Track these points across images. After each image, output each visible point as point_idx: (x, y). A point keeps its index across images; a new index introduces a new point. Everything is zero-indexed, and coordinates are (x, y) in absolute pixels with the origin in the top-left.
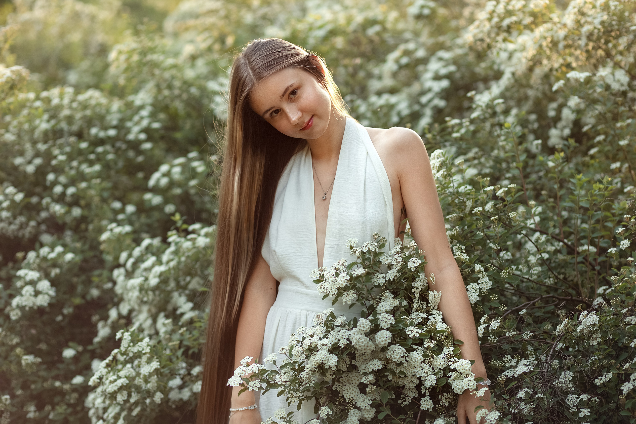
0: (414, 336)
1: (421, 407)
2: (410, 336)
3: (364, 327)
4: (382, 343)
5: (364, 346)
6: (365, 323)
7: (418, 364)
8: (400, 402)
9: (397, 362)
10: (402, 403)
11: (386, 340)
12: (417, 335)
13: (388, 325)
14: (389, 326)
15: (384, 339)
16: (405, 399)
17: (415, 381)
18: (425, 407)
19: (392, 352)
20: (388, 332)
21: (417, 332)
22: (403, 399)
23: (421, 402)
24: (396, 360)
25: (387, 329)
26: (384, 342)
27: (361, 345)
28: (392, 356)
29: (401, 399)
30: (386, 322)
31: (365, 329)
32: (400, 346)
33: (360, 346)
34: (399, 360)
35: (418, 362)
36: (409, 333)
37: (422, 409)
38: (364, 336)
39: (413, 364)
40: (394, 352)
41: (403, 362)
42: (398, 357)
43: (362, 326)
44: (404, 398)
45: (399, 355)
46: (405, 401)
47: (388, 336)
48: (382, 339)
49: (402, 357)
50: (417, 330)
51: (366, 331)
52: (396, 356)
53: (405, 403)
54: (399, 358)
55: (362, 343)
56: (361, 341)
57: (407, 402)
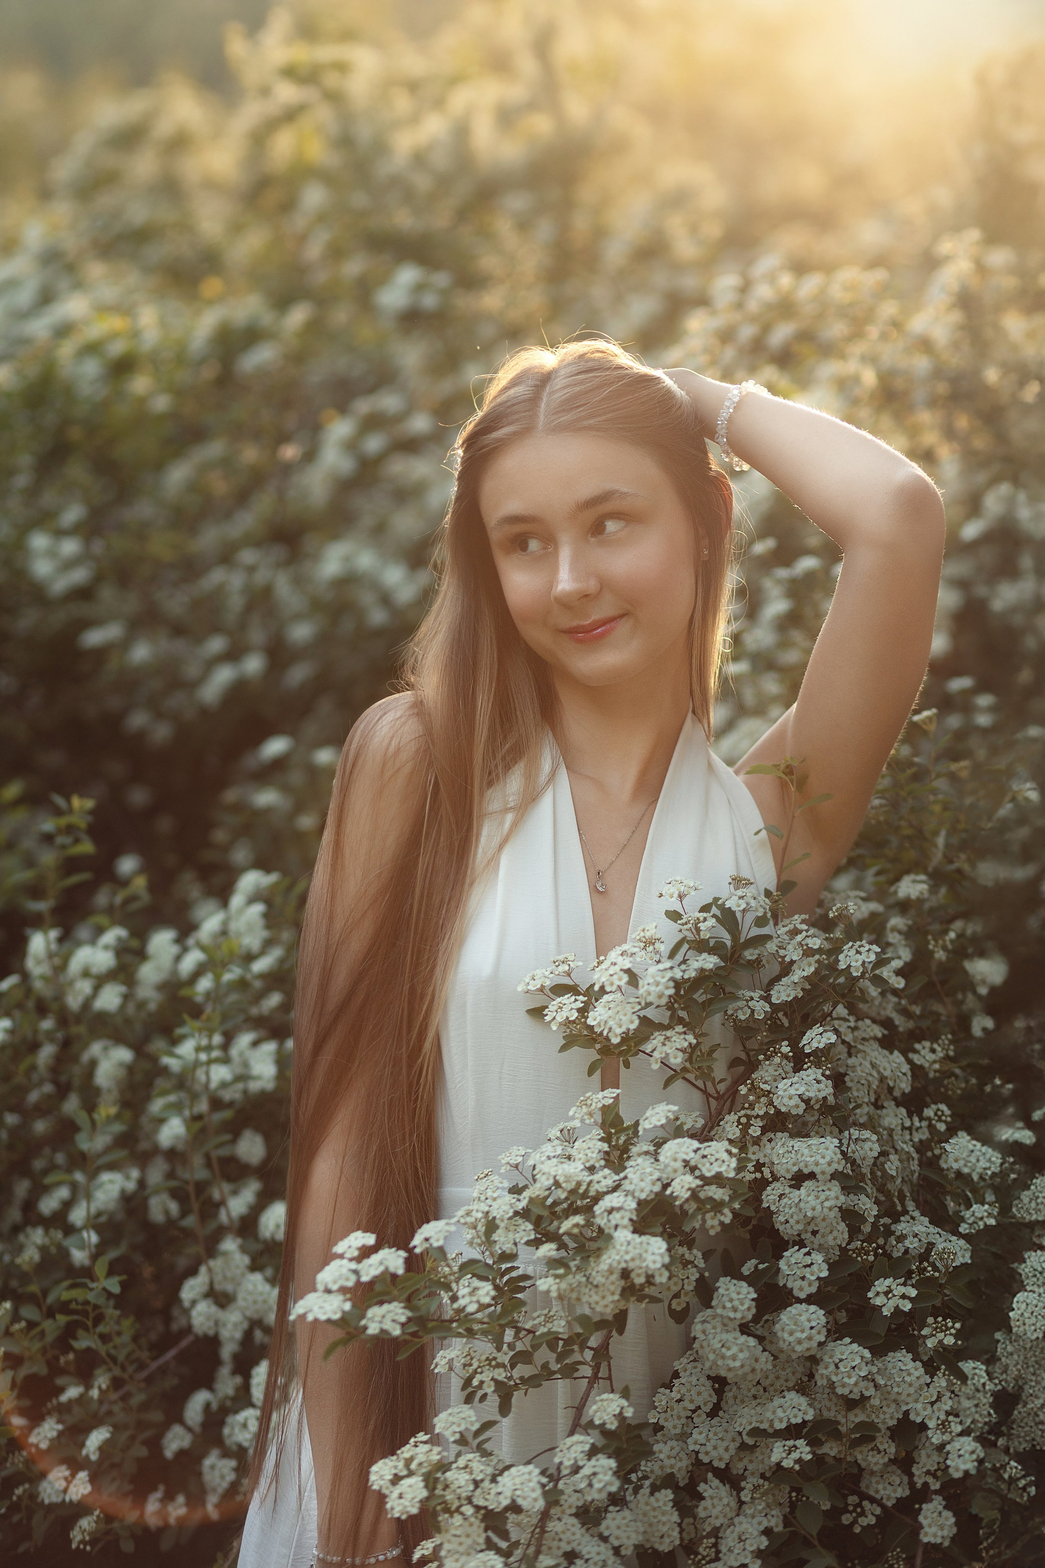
0: (897, 1308)
1: (921, 1536)
2: (886, 1312)
3: (735, 1309)
4: (799, 1348)
5: (742, 1366)
6: (734, 1296)
7: (912, 1390)
8: (846, 1519)
9: (851, 1396)
10: (855, 1521)
11: (810, 1338)
12: (907, 1306)
13: (810, 1285)
14: (814, 1289)
15: (804, 1336)
16: (862, 1508)
17: (886, 1446)
18: (935, 1536)
19: (832, 1367)
20: (813, 1308)
21: (904, 1297)
22: (854, 1511)
23: (921, 1518)
24: (846, 1391)
25: (810, 1300)
26: (806, 1345)
27: (732, 1364)
28: (834, 1378)
29: (851, 1508)
30: (803, 1278)
31: (739, 1315)
32: (855, 1345)
33: (730, 1369)
34: (856, 1390)
35: (910, 1385)
36: (878, 1301)
37: (925, 1540)
38: (738, 1334)
39: (896, 1390)
40: (837, 1367)
41: (867, 1394)
42: (853, 1381)
43: (728, 1305)
44: (859, 1505)
45: (853, 1374)
46: (863, 1514)
47: (814, 1324)
48: (798, 1335)
49: (865, 1378)
50: (902, 1290)
51: (742, 1318)
52: (846, 1380)
53: (863, 1521)
54: (856, 1384)
55: (734, 1358)
56: (729, 1353)
57: (870, 1516)
